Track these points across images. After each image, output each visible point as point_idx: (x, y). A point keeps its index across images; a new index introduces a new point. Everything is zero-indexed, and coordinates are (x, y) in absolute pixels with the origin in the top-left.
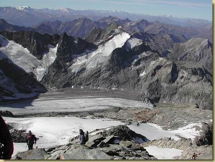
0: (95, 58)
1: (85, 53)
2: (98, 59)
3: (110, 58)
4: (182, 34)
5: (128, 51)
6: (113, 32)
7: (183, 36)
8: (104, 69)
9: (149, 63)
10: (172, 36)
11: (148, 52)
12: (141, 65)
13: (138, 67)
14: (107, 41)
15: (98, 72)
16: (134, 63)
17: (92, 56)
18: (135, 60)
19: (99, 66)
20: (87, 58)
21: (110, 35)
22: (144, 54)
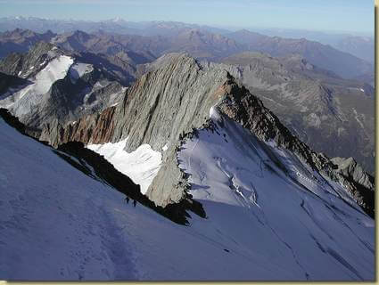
0: (27, 99)
1: (8, 93)
2: (30, 100)
3: (49, 96)
4: (145, 49)
5: (74, 83)
6: (45, 56)
7: (149, 53)
8: (43, 113)
9: (108, 97)
10: (130, 54)
11: (104, 81)
12: (96, 102)
13: (92, 105)
14: (39, 71)
15: (35, 119)
16: (85, 100)
17: (21, 97)
18: (87, 96)
19: (35, 110)
20: (13, 100)
21: (42, 61)
22: (98, 85)
